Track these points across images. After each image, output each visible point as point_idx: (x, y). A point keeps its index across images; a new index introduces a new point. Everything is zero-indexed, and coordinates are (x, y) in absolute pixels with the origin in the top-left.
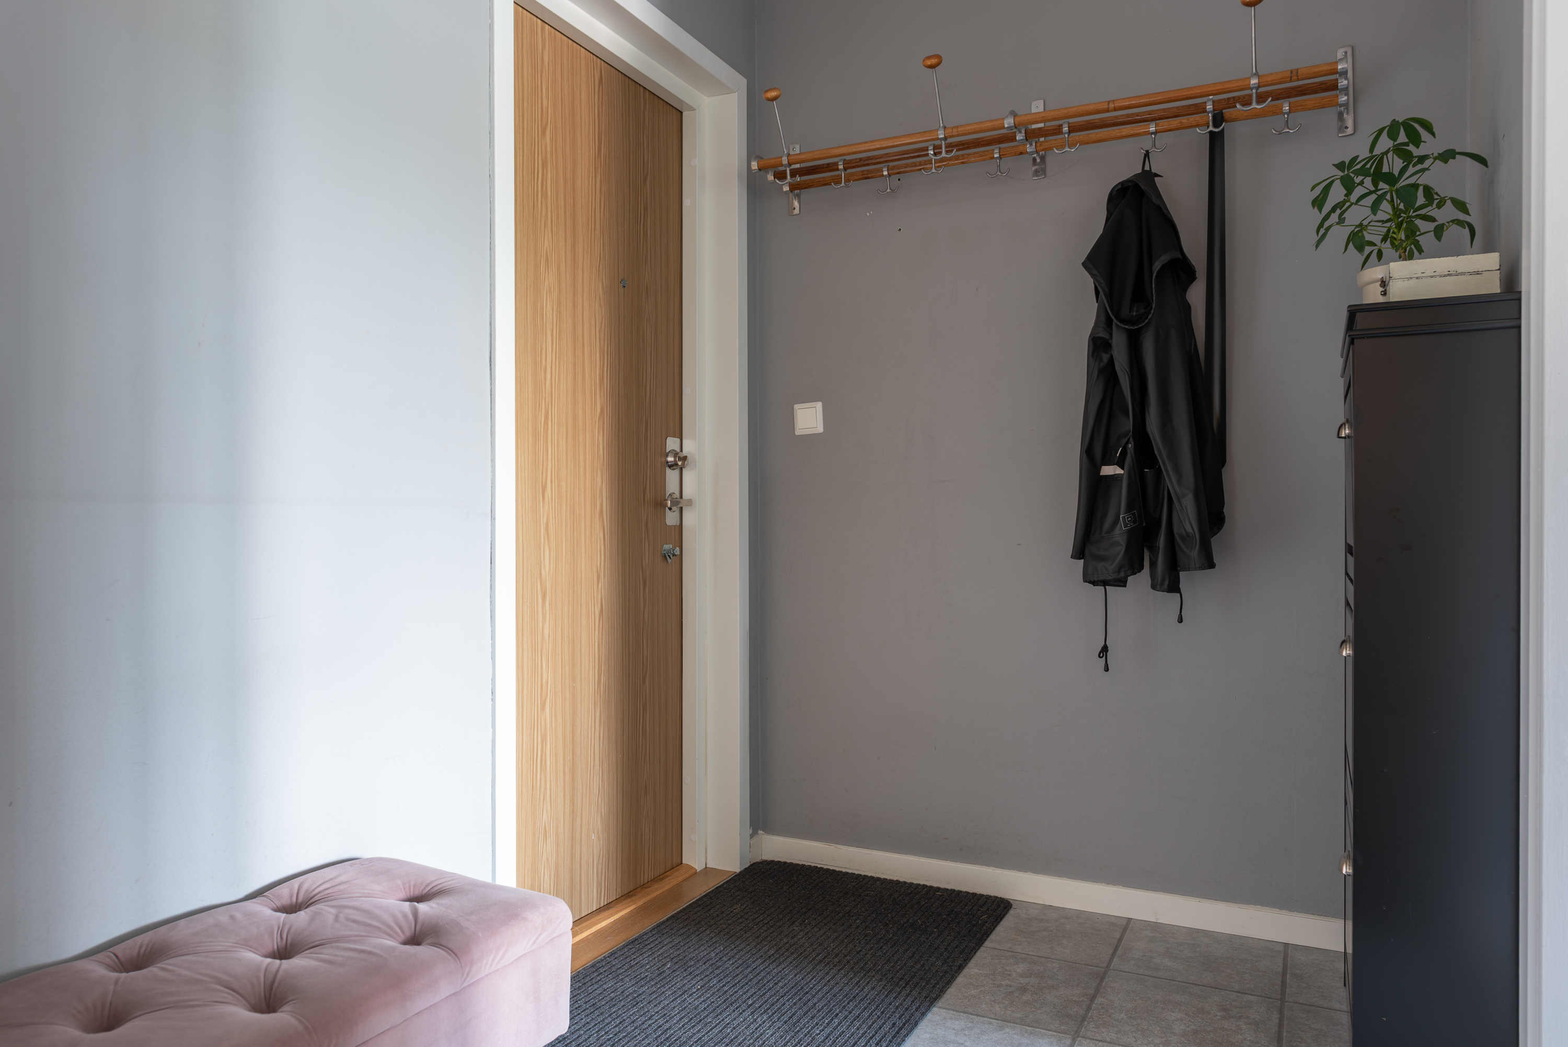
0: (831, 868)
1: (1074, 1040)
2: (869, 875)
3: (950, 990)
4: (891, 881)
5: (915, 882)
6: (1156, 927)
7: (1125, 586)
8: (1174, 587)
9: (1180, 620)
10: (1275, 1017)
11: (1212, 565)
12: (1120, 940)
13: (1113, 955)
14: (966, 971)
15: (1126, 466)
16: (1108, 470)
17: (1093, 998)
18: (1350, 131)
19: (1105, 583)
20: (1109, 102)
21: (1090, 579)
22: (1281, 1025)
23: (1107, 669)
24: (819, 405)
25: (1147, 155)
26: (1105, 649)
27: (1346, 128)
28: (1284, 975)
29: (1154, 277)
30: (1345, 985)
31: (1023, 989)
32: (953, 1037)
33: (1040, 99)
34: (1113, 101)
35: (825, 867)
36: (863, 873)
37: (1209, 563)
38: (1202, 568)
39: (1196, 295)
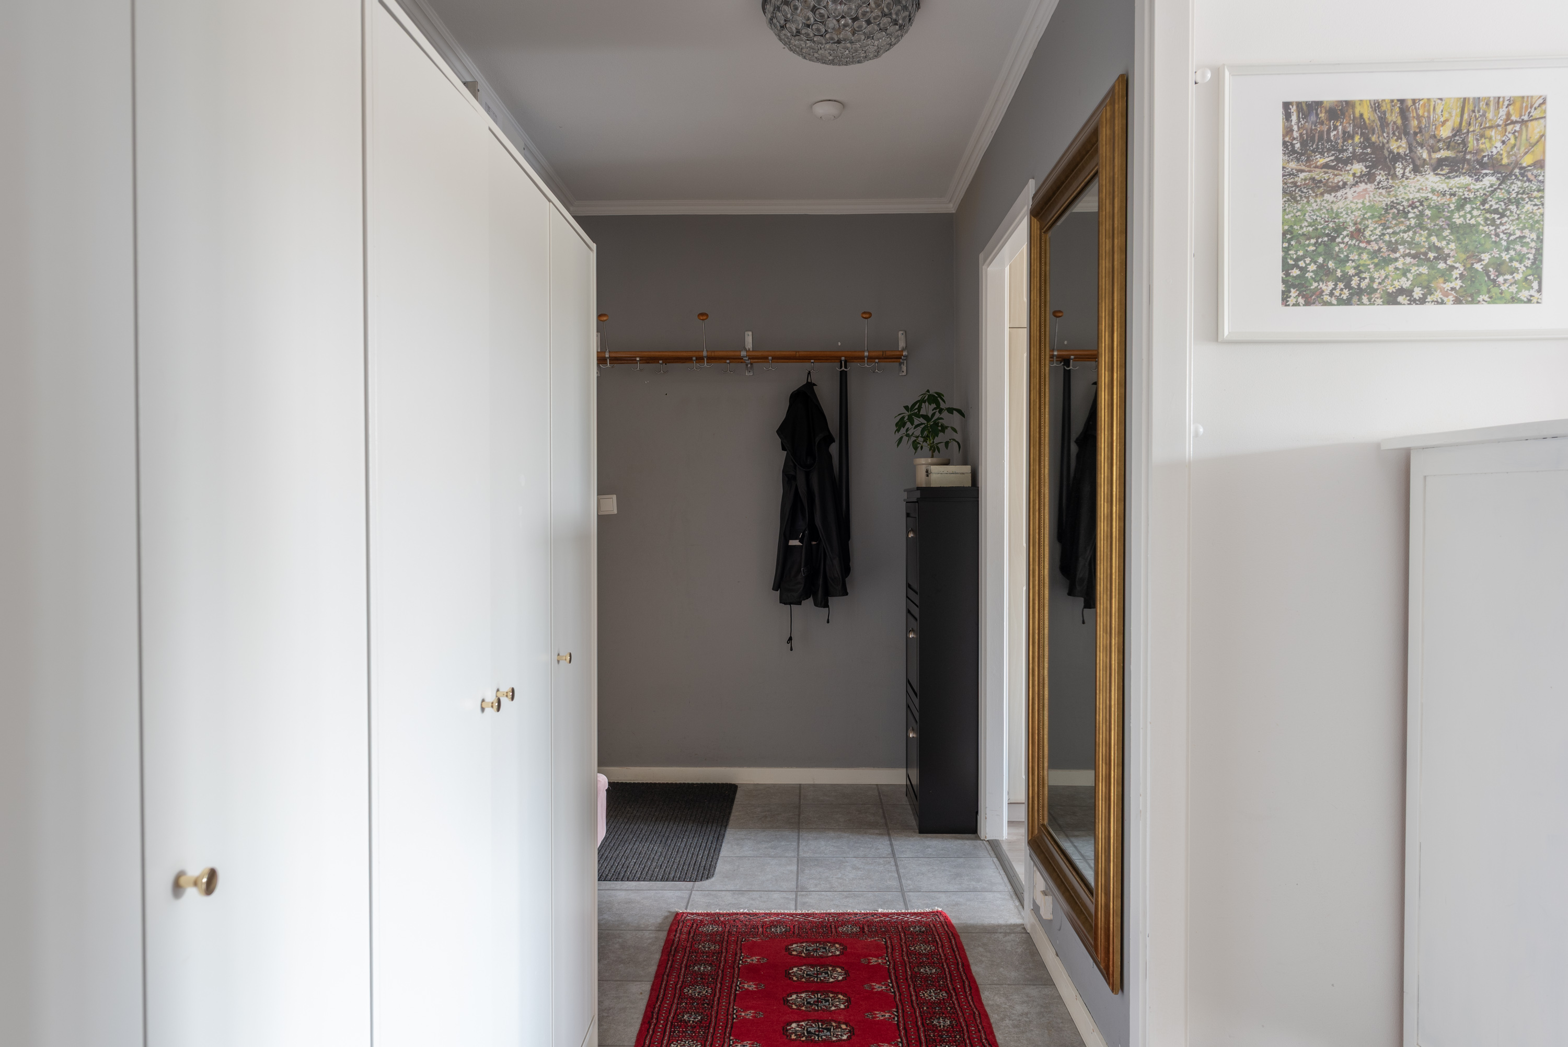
0: (624, 782)
1: (799, 833)
2: (649, 782)
3: (730, 822)
4: (664, 784)
5: (678, 782)
6: (814, 786)
7: (801, 605)
8: (826, 605)
9: (828, 622)
10: (881, 811)
11: (847, 594)
12: (800, 793)
13: (800, 799)
14: (732, 814)
15: (804, 543)
16: (794, 543)
17: (799, 816)
18: (904, 373)
19: (790, 604)
20: (796, 352)
21: (783, 601)
22: (884, 813)
23: (791, 650)
24: (614, 497)
25: (809, 373)
26: (790, 639)
27: (903, 372)
28: (880, 796)
29: (816, 444)
30: (906, 795)
31: (766, 817)
32: (744, 837)
33: (750, 331)
34: (799, 352)
35: (620, 782)
36: (645, 782)
37: (845, 593)
38: (843, 595)
39: (834, 449)
